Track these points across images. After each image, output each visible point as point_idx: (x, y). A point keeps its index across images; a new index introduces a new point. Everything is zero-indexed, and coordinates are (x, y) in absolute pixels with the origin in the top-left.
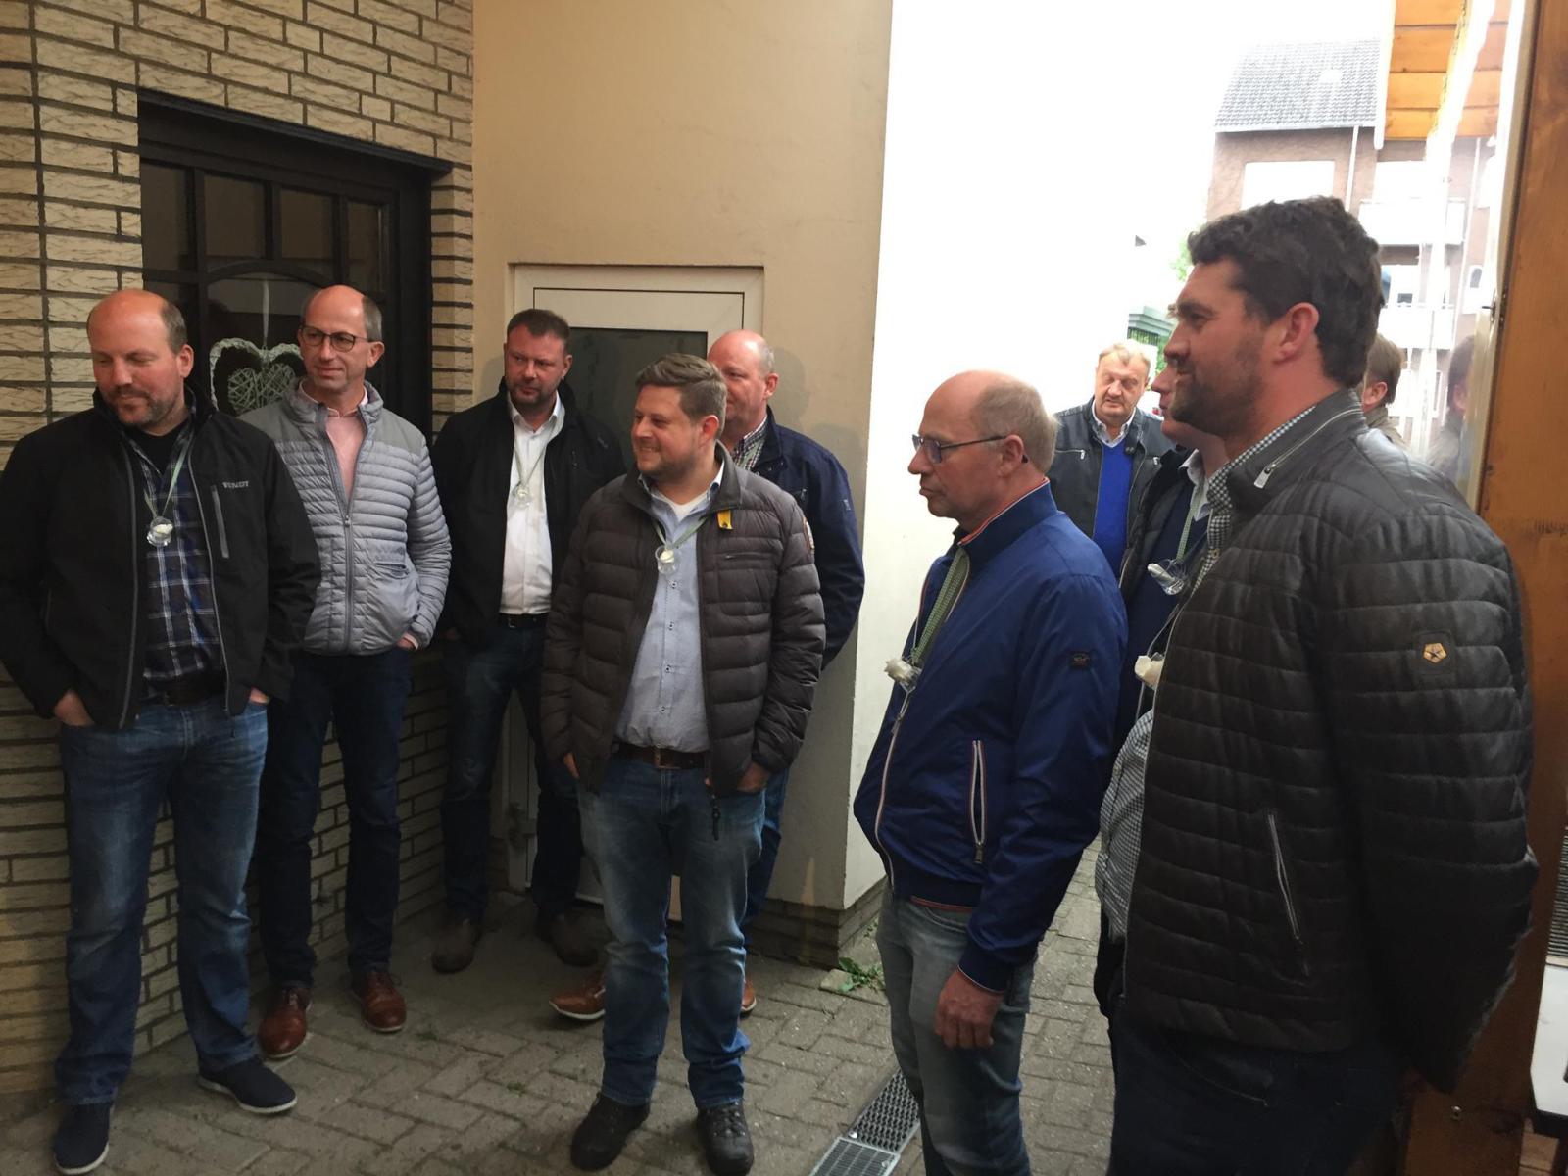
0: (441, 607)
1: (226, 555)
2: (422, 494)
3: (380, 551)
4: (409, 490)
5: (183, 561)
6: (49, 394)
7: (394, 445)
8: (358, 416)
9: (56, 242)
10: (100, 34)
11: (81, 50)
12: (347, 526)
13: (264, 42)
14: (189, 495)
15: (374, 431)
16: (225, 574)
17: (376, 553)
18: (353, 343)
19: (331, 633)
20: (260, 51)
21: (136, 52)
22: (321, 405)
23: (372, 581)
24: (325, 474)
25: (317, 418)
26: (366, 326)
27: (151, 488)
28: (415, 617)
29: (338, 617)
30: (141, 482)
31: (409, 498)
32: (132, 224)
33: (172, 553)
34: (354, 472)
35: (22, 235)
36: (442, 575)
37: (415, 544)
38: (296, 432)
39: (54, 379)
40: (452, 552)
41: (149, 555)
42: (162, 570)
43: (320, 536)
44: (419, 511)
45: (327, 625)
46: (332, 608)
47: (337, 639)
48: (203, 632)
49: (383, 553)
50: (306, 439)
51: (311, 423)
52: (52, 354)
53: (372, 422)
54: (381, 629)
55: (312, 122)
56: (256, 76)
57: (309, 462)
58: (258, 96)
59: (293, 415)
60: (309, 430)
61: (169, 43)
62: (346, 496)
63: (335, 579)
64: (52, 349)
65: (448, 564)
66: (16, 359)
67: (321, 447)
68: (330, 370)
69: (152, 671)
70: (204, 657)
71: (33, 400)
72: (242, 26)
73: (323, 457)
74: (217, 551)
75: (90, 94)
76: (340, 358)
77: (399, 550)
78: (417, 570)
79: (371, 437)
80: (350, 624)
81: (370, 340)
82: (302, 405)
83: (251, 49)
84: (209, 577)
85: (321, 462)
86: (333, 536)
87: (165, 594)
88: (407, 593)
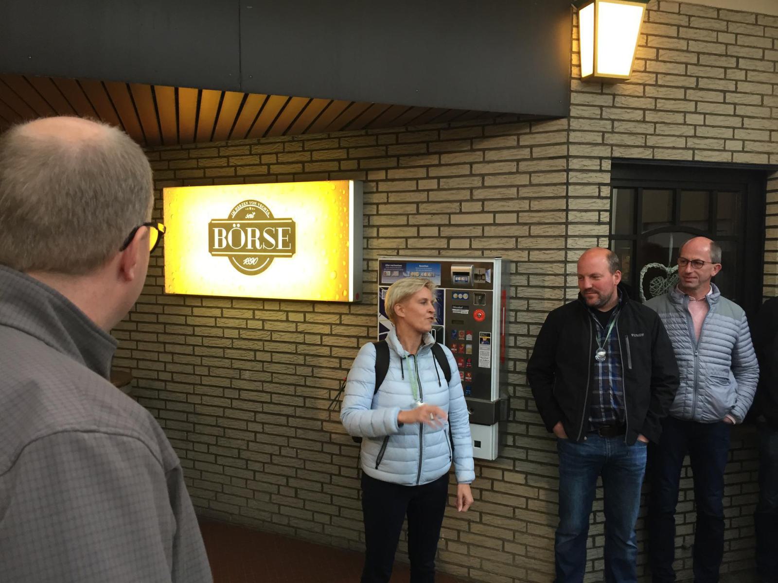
0: (751, 403)
1: (630, 368)
2: (741, 342)
3: (713, 370)
4: (733, 340)
5: (610, 369)
6: (565, 292)
7: (726, 316)
8: (705, 301)
9: (572, 228)
10: (596, 138)
11: (588, 146)
12: (696, 356)
13: (674, 126)
14: (615, 339)
15: (714, 308)
16: (629, 376)
17: (712, 371)
18: (703, 264)
19: (684, 409)
20: (671, 130)
21: (611, 142)
22: (686, 295)
23: (708, 385)
24: (686, 329)
25: (684, 302)
26: (711, 257)
27: (599, 335)
28: (733, 407)
29: (689, 402)
30: (595, 333)
31: (733, 343)
32: (605, 217)
33: (606, 364)
34: (701, 329)
35: (559, 226)
36: (753, 386)
37: (736, 367)
38: (673, 308)
39: (568, 285)
40: (760, 374)
41: (595, 365)
42: (601, 371)
43: (681, 360)
44: (739, 350)
45: (683, 405)
46: (686, 397)
47: (687, 412)
48: (616, 402)
49: (715, 371)
50: (677, 311)
51: (680, 304)
52: (568, 275)
53: (713, 304)
54: (713, 410)
55: (697, 158)
56: (669, 142)
57: (678, 323)
58: (669, 151)
59: (672, 300)
60: (679, 307)
61: (626, 135)
62: (696, 340)
63: (688, 382)
64: (568, 273)
65: (757, 380)
66: (553, 277)
67: (684, 316)
68: (689, 278)
69: (593, 418)
70: (616, 415)
71: (559, 294)
72: (663, 121)
73: (685, 321)
74: (626, 365)
75: (590, 164)
76: (695, 272)
77: (726, 371)
78: (737, 382)
79: (712, 311)
80: (695, 406)
81: (713, 263)
82: (677, 295)
83: (667, 130)
84: (622, 377)
85: (684, 323)
86: (688, 360)
87: (601, 382)
88: (729, 393)
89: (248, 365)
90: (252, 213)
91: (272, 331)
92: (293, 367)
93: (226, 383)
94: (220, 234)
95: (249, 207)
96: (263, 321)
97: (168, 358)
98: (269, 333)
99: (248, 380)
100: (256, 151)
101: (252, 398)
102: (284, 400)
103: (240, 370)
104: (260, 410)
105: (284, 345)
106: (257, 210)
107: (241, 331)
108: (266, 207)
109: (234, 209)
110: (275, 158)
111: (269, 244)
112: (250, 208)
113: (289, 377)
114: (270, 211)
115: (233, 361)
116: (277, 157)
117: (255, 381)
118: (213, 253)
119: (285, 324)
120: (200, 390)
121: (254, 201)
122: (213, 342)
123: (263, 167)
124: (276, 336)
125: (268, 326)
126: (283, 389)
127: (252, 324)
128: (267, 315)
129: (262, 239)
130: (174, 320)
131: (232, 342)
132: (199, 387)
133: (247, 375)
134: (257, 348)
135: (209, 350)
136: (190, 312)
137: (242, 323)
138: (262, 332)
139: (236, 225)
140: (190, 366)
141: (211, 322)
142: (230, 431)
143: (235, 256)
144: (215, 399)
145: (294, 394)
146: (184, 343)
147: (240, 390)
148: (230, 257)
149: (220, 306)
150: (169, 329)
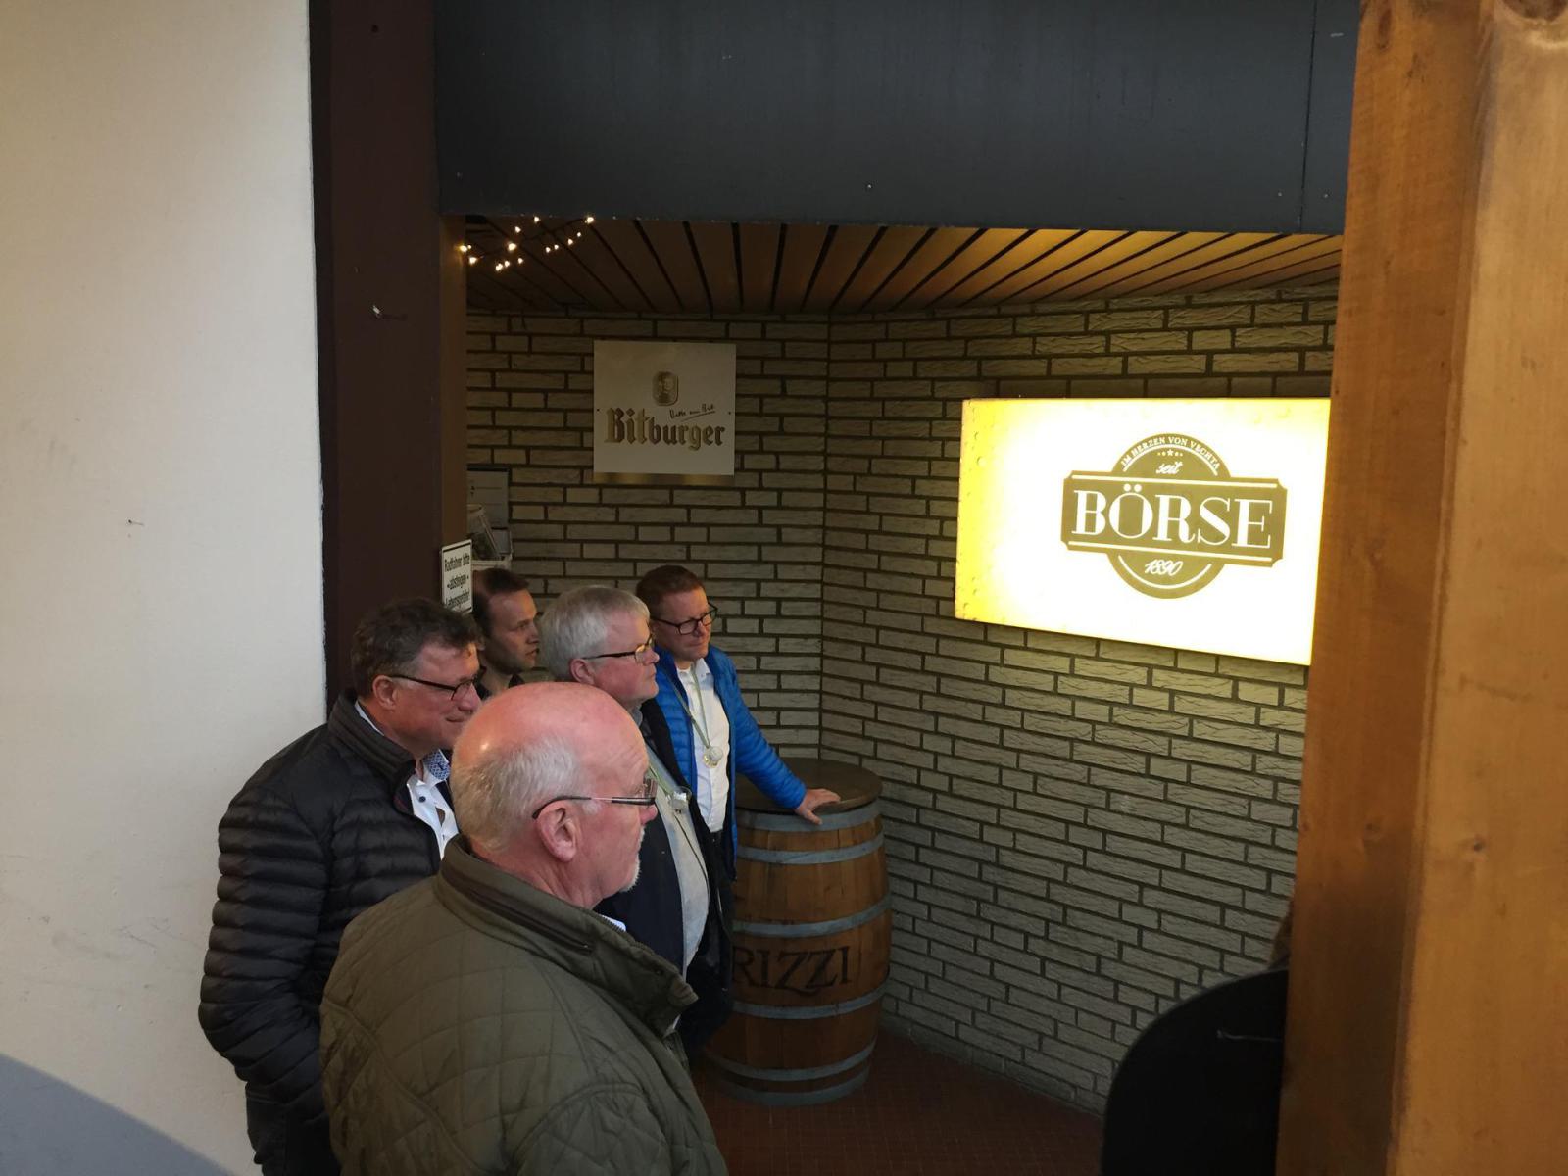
89: (1128, 783)
90: (1172, 463)
91: (1192, 718)
92: (1244, 801)
93: (1076, 814)
94: (1091, 503)
95: (1167, 450)
96: (1173, 693)
97: (944, 746)
98: (1186, 720)
99: (1128, 815)
100: (1179, 321)
101: (1133, 854)
102: (1215, 869)
103: (1109, 791)
104: (1155, 882)
105: (1222, 750)
106: (1187, 457)
107: (1115, 708)
108: (1212, 452)
109: (1129, 452)
110: (1229, 339)
111: (1212, 533)
112: (1170, 453)
113: (1230, 821)
114: (1219, 461)
115: (1094, 770)
116: (1233, 336)
117: (1145, 819)
118: (1071, 543)
119: (1230, 706)
120: (1010, 819)
121: (1181, 437)
122: (1048, 724)
123: (1196, 357)
124: (1200, 730)
125: (1182, 705)
126: (1216, 846)
127: (1141, 697)
128: (1182, 681)
129: (1195, 521)
130: (960, 668)
131: (1094, 730)
132: (1010, 813)
133: (1125, 803)
134: (1153, 750)
135: (1036, 739)
136: (998, 657)
137: (1119, 692)
138: (1168, 717)
139: (1133, 486)
140: (993, 769)
141: (1047, 683)
142: (1078, 914)
143: (1125, 554)
144: (1047, 843)
145: (1241, 860)
146: (980, 719)
147: (1105, 832)
148: (1113, 555)
149: (1067, 650)
150: (947, 687)
